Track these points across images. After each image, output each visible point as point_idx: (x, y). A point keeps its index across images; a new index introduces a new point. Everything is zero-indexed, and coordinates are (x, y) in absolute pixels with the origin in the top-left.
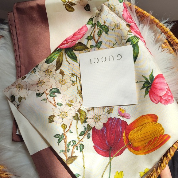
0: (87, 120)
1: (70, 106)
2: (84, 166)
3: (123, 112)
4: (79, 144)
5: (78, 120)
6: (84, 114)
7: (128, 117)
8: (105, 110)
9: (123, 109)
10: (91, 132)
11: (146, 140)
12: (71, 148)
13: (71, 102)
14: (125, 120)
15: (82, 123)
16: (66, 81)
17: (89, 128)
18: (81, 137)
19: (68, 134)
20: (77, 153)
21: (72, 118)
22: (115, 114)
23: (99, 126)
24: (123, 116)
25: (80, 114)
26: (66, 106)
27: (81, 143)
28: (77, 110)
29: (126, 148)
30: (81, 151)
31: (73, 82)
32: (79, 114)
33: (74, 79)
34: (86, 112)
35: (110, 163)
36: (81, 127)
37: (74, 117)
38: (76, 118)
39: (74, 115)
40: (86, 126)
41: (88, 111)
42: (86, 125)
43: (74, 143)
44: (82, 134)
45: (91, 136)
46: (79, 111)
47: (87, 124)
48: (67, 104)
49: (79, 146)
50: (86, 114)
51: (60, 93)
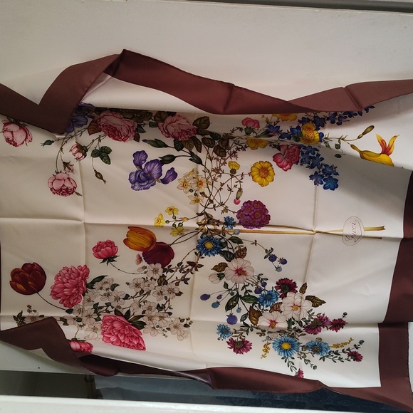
1: (161, 292)
2: (188, 254)
4: (179, 268)
5: (166, 281)
6: (159, 280)
10: (167, 267)
12: (185, 270)
13: (158, 294)
15: (166, 276)
16: (147, 306)
17: (165, 270)
18: (174, 270)
19: (179, 278)
20: (185, 264)
21: (168, 285)
23: (158, 266)
26: (164, 294)
27: (177, 267)
30: (181, 263)
31: (144, 302)
32: (162, 283)
33: (142, 304)
34: (157, 280)
36: (169, 275)
39: (165, 286)
41: (155, 280)
42: (165, 274)
43: (182, 271)
44: (172, 271)
45: (168, 265)
46: (160, 285)
47: (163, 273)
49: (180, 266)
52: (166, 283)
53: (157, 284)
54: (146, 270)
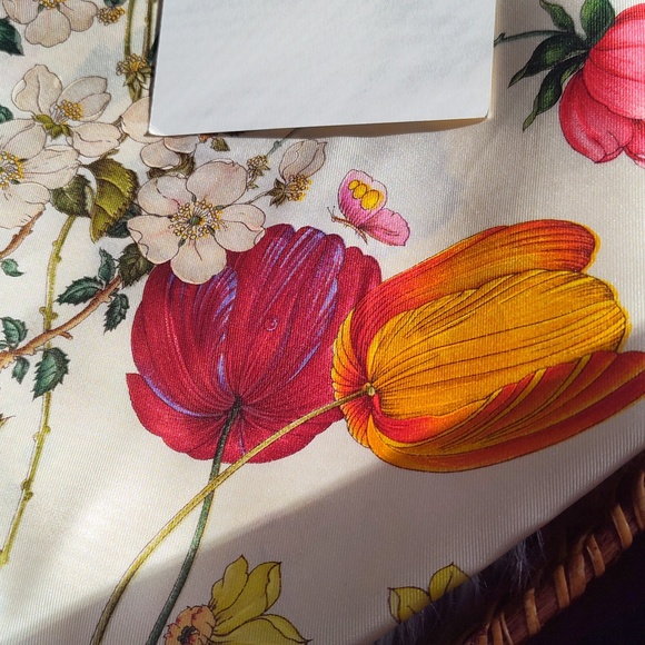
0: (132, 223)
1: (56, 129)
2: (27, 485)
3: (370, 202)
4: (41, 345)
5: (77, 210)
6: (126, 188)
7: (392, 237)
8: (259, 181)
9: (373, 186)
10: (135, 294)
11: (483, 376)
13: (71, 110)
14: (371, 247)
15: (97, 234)
17: (133, 264)
18: (66, 312)
21: (47, 196)
22: (312, 211)
23: (199, 263)
24: (364, 228)
25: (101, 183)
26: (29, 127)
27: (58, 342)
28: (88, 161)
29: (337, 414)
32: (94, 185)
34: (142, 178)
35: (208, 498)
36: (84, 254)
37: (58, 194)
38: (70, 199)
39: (64, 181)
40: (117, 253)
41: (155, 173)
42: (116, 246)
43: (8, 336)
44: (80, 293)
45: (131, 314)
46: (102, 166)
47: (128, 241)
48: (37, 118)
49: (34, 359)
50: (136, 186)
51: (19, 52)
52: (71, 201)
53: (128, 156)
54: (266, 182)
